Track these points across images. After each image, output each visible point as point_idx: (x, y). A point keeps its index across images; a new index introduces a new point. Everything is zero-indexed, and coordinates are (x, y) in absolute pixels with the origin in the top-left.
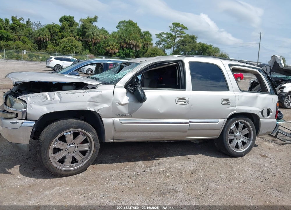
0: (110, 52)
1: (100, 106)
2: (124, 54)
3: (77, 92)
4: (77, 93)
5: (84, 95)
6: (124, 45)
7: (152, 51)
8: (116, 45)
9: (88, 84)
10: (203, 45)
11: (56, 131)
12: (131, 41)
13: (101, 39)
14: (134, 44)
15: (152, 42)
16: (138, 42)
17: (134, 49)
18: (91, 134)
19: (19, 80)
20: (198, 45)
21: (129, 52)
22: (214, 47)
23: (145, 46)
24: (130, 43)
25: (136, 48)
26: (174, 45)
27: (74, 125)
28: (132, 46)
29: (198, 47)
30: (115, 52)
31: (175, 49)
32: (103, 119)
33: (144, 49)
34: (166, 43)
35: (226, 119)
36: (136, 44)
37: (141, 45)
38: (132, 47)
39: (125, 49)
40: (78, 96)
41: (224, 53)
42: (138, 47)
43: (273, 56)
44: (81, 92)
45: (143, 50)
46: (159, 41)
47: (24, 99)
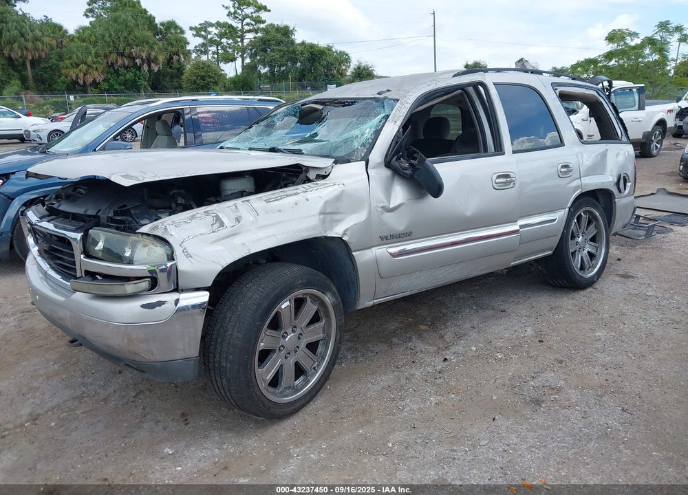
0: (81, 83)
1: (344, 221)
2: (120, 85)
3: (288, 193)
4: (291, 195)
5: (308, 200)
6: (117, 61)
7: (197, 69)
8: (94, 63)
9: (308, 168)
10: (312, 46)
11: (265, 304)
12: (132, 48)
13: (49, 47)
14: (144, 55)
15: (188, 47)
16: (152, 48)
17: (145, 67)
18: (329, 295)
19: (137, 178)
20: (300, 49)
21: (135, 76)
22: (336, 52)
23: (172, 58)
24: (131, 53)
25: (149, 65)
26: (243, 52)
27: (300, 282)
28: (138, 61)
29: (302, 53)
30: (95, 80)
31: (248, 61)
32: (353, 253)
33: (171, 68)
34: (219, 48)
35: (567, 209)
36: (150, 55)
37: (161, 58)
38: (138, 65)
39: (122, 70)
40: (296, 204)
41: (363, 65)
42: (156, 61)
43: (519, 61)
44: (299, 191)
45: (169, 70)
46: (203, 45)
47: (158, 233)
